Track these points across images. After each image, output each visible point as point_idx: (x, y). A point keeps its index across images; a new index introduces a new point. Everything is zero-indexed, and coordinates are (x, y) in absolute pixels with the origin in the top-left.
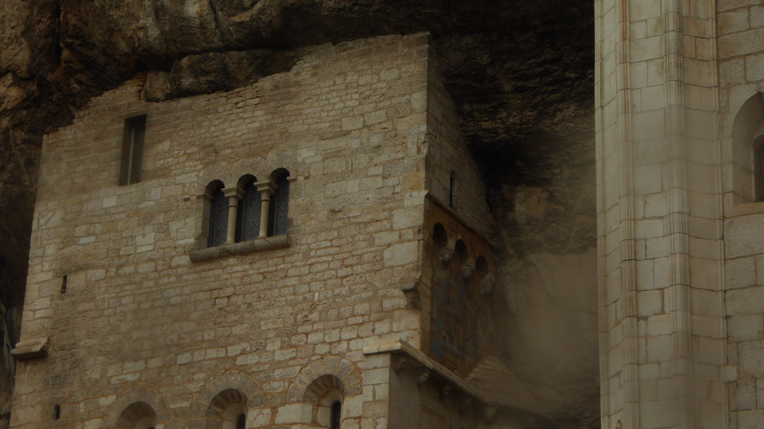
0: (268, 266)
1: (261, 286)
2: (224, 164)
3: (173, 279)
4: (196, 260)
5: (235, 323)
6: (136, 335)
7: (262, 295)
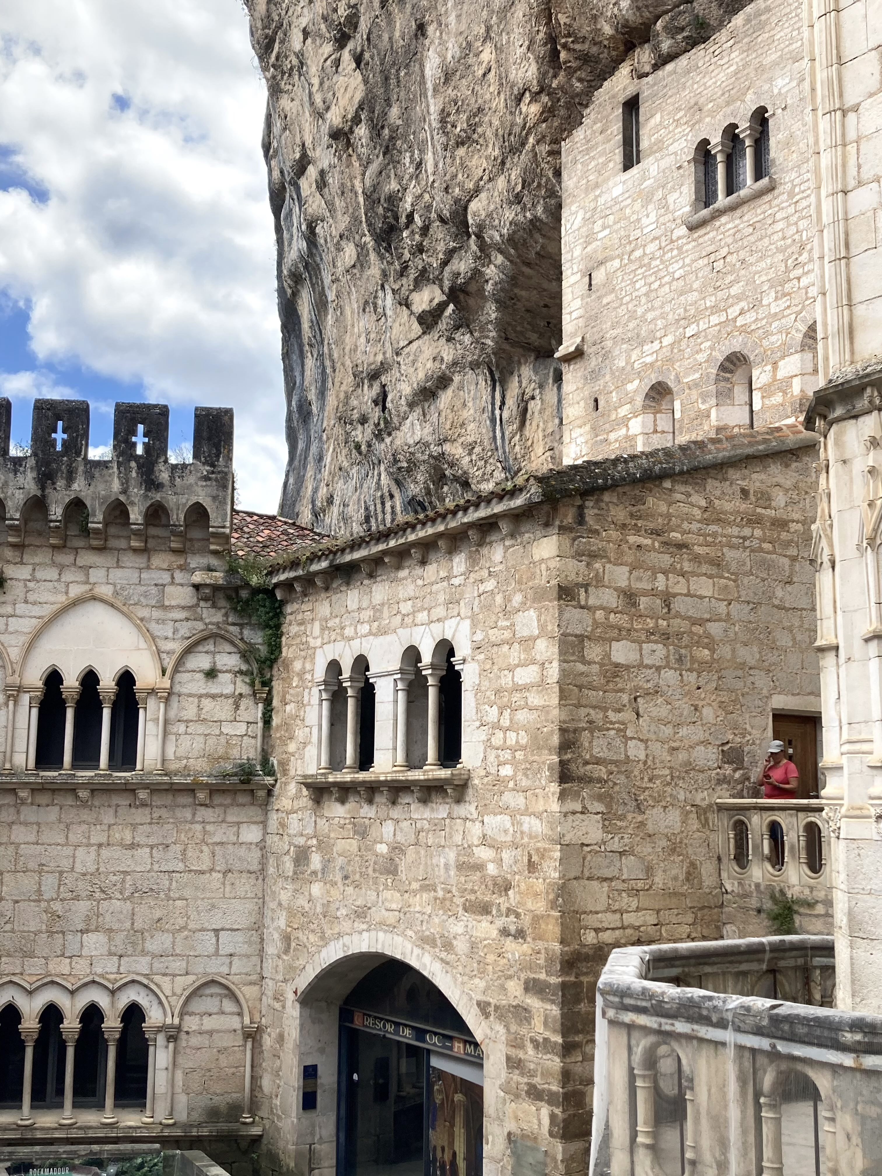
0: (757, 216)
1: (752, 239)
2: (708, 120)
3: (675, 252)
4: (692, 228)
5: (731, 284)
6: (650, 316)
7: (754, 249)
